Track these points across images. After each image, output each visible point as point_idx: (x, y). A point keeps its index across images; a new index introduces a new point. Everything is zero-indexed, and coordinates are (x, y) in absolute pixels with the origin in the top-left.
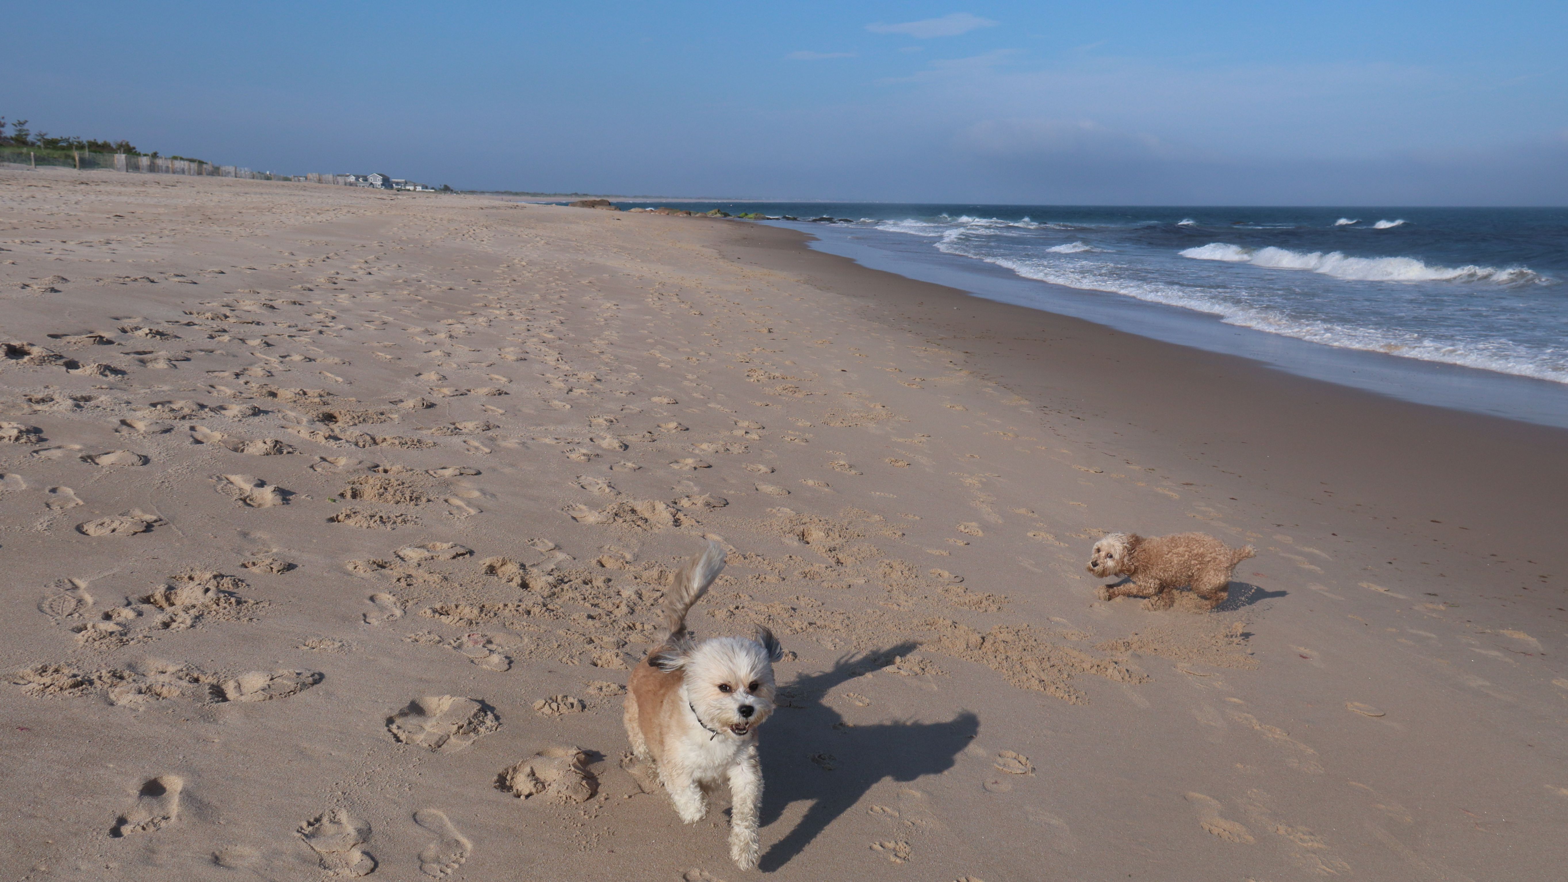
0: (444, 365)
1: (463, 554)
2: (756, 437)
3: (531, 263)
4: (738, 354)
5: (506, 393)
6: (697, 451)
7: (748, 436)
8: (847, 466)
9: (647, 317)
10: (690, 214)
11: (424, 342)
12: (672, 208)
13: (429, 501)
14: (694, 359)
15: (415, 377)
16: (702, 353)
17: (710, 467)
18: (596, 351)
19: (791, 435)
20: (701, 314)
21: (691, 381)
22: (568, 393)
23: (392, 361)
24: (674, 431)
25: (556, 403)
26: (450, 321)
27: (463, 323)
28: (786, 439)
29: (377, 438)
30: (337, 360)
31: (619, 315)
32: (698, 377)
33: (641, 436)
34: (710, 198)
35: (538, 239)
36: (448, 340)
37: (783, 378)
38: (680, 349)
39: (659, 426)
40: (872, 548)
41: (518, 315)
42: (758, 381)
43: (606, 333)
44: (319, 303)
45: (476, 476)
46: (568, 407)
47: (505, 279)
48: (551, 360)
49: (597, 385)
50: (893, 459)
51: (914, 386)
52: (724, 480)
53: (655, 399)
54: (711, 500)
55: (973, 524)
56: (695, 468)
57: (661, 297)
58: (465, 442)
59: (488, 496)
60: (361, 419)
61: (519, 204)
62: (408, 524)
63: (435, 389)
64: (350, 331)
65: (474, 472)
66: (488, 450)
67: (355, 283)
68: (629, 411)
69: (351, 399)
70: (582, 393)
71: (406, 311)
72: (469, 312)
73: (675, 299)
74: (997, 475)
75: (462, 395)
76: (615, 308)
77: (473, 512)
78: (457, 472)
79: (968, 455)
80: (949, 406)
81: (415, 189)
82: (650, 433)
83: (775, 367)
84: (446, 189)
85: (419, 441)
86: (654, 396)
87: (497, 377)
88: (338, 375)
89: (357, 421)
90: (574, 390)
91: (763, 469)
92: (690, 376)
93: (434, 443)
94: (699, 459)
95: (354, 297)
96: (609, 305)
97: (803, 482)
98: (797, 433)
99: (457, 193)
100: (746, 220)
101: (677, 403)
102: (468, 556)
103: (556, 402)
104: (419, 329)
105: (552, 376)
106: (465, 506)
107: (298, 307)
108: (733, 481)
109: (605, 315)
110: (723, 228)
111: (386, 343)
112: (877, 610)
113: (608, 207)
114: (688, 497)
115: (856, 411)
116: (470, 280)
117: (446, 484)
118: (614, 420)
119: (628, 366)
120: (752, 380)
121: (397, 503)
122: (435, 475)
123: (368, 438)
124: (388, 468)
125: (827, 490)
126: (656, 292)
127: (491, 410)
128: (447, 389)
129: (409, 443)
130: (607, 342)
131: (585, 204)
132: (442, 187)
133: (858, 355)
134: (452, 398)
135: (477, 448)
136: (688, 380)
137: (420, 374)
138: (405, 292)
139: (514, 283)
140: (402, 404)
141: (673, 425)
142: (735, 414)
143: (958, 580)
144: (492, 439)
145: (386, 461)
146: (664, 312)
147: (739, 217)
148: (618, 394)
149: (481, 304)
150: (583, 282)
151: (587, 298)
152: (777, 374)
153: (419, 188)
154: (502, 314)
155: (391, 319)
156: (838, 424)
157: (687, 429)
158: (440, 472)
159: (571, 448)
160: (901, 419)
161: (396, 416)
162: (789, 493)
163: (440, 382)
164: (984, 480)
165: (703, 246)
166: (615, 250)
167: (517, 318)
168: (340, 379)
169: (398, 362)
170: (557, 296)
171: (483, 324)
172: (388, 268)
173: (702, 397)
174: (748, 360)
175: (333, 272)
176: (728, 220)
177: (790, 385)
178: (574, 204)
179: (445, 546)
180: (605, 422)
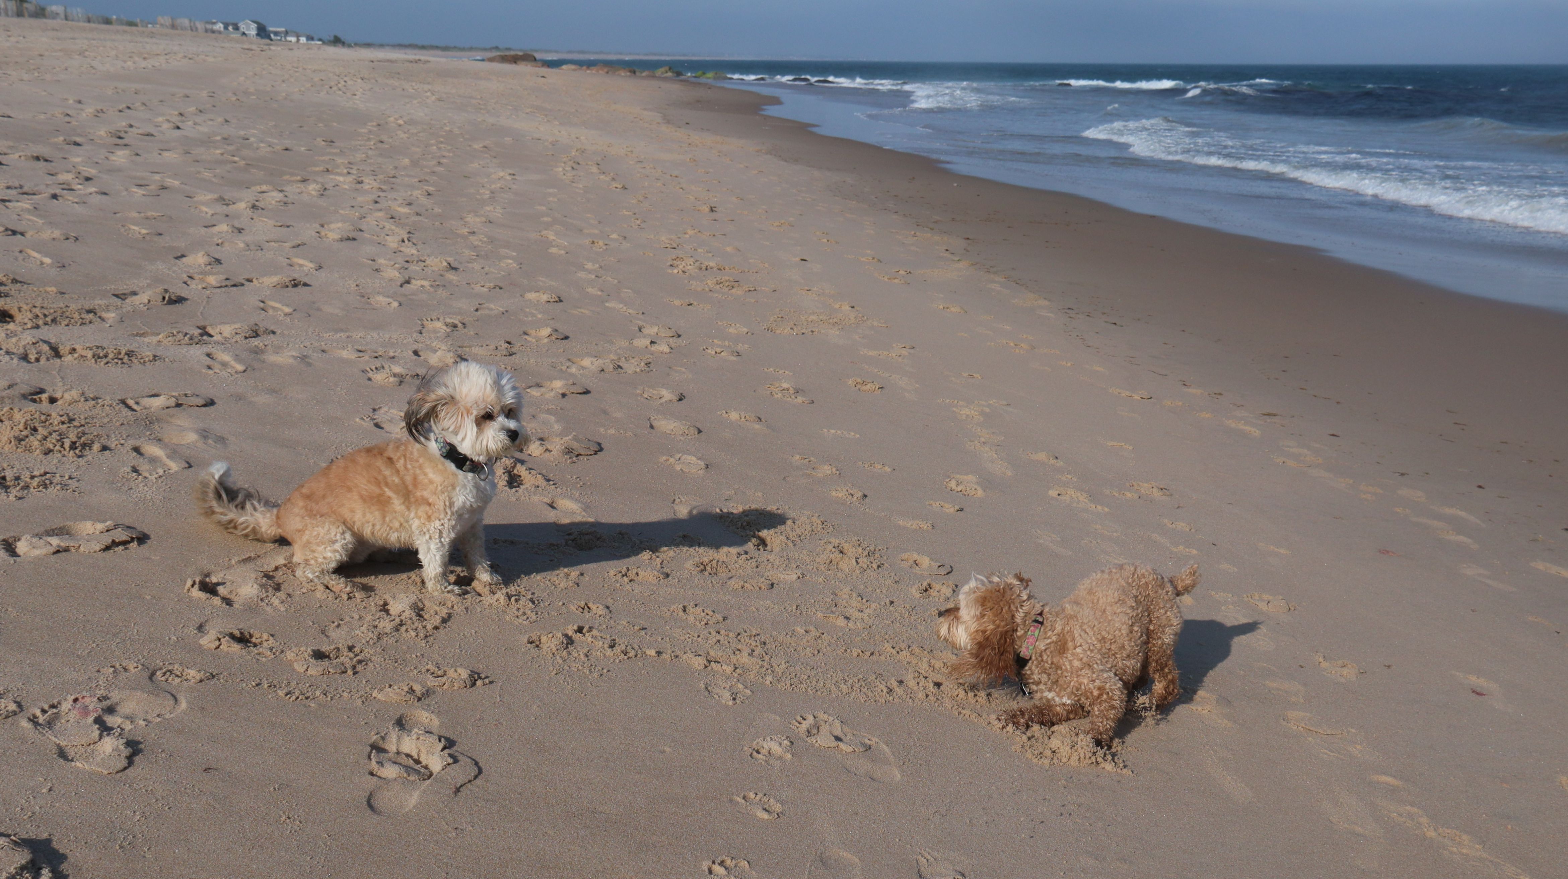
0: (226, 244)
1: (124, 543)
2: (666, 349)
3: (411, 122)
4: (663, 238)
5: (305, 285)
6: (573, 370)
7: (654, 348)
8: (792, 391)
9: (551, 190)
10: (634, 72)
11: (210, 212)
12: (611, 66)
13: (105, 448)
14: (601, 243)
15: (173, 261)
16: (614, 236)
17: (587, 392)
18: (465, 231)
19: (718, 346)
20: (624, 188)
21: (590, 272)
22: (401, 286)
23: (148, 238)
24: (546, 341)
25: (381, 300)
26: (264, 188)
27: (281, 191)
28: (709, 351)
29: (61, 347)
30: (57, 233)
31: (514, 187)
32: (601, 267)
33: (492, 347)
34: (662, 55)
35: (429, 94)
36: (249, 212)
37: (720, 269)
38: (586, 231)
39: (525, 333)
40: (814, 519)
41: (369, 183)
42: (684, 272)
43: (488, 208)
44: (78, 160)
45: (204, 409)
46: (395, 304)
47: (369, 140)
48: (392, 242)
49: (451, 276)
50: (859, 380)
51: (896, 281)
52: (605, 412)
53: (531, 296)
54: (575, 445)
55: (971, 478)
56: (564, 395)
57: (575, 166)
58: (208, 355)
59: (210, 441)
60: (49, 319)
61: (422, 58)
62: (50, 490)
63: (196, 276)
64: (104, 197)
65: (201, 402)
66: (240, 368)
67: (152, 138)
68: (487, 312)
69: (49, 289)
70: (422, 286)
71: (207, 175)
72: (299, 178)
73: (594, 169)
74: (1005, 403)
75: (234, 285)
76: (509, 178)
77: (174, 466)
78: (172, 402)
79: (965, 375)
80: (941, 307)
81: (298, 40)
82: (509, 343)
83: (710, 255)
84: (337, 41)
85: (130, 354)
86: (530, 291)
87: (301, 261)
88: (47, 255)
89: (41, 323)
90: (413, 281)
91: (667, 395)
92: (589, 266)
93: (155, 356)
94: (571, 382)
95: (137, 155)
96: (501, 174)
97: (725, 415)
98: (727, 343)
99: (350, 46)
100: (703, 80)
101: (561, 301)
102: (134, 544)
103: (380, 298)
104: (210, 196)
105: (386, 262)
106: (165, 458)
107: (42, 164)
108: (618, 415)
109: (493, 186)
110: (674, 89)
111: (150, 214)
112: (812, 628)
113: (533, 63)
114: (541, 439)
115: (814, 313)
116: (318, 139)
117: (150, 421)
118: (460, 325)
119: (504, 251)
120: (676, 271)
121: (46, 454)
122: (135, 407)
123: (46, 348)
124: (58, 395)
125: (757, 426)
126: (570, 160)
127: (273, 308)
128: (214, 277)
129: (111, 356)
130: (484, 219)
131: (504, 59)
132: (332, 38)
133: (825, 240)
134: (218, 290)
135: (224, 365)
136: (587, 270)
137: (183, 256)
138: (218, 152)
139: (380, 145)
140: (135, 297)
141: (546, 331)
142: (642, 317)
143: (943, 571)
144: (257, 351)
145: (61, 384)
146: (574, 185)
147: (695, 77)
148: (477, 288)
149: (321, 168)
150: (476, 146)
151: (476, 165)
152: (712, 264)
153: (303, 40)
154: (345, 182)
155: (177, 183)
156: (787, 330)
157: (566, 338)
158: (147, 402)
159: (378, 365)
160: (875, 324)
161: (113, 315)
162: (700, 431)
163: (209, 267)
164: (987, 410)
165: (645, 109)
166: (528, 110)
167: (367, 187)
168: (47, 260)
169: (156, 238)
170: (434, 162)
171: (313, 193)
172: (210, 123)
173: (599, 293)
174: (675, 245)
175: (124, 124)
176: (682, 81)
177: (727, 278)
178: (491, 60)
179: (100, 526)
180: (445, 327)
